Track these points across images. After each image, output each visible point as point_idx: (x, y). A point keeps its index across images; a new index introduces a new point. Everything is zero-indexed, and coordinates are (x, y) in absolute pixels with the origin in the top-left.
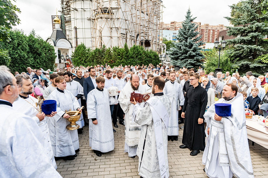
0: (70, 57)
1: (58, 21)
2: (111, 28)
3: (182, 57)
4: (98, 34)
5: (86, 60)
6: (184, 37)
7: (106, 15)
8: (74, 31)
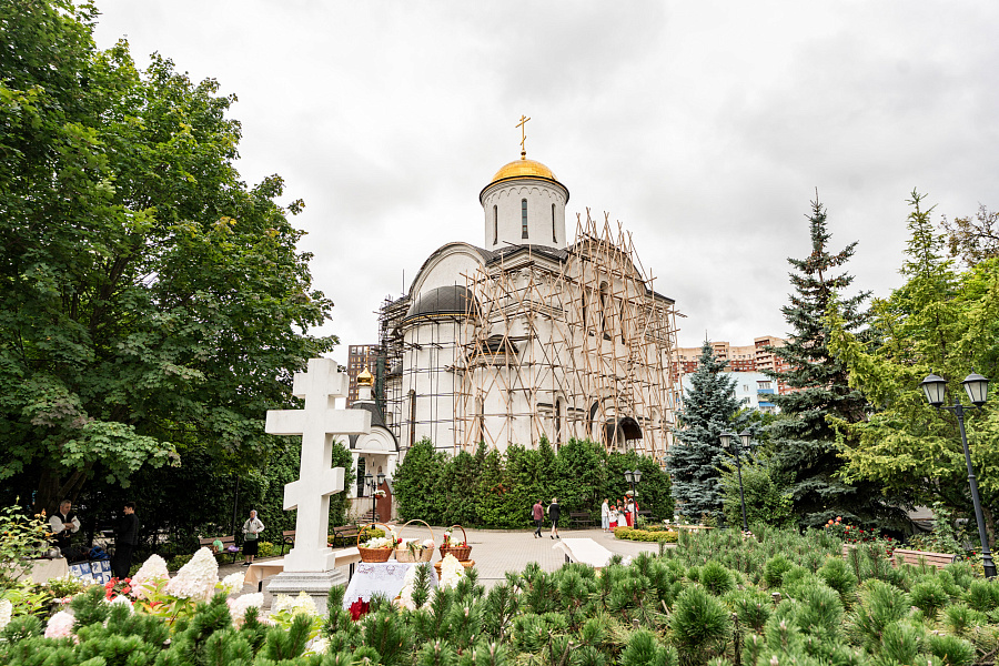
0: (389, 477)
1: (368, 380)
2: (510, 392)
3: (702, 473)
4: (473, 408)
5: (431, 485)
6: (700, 414)
7: (496, 357)
8: (408, 402)
